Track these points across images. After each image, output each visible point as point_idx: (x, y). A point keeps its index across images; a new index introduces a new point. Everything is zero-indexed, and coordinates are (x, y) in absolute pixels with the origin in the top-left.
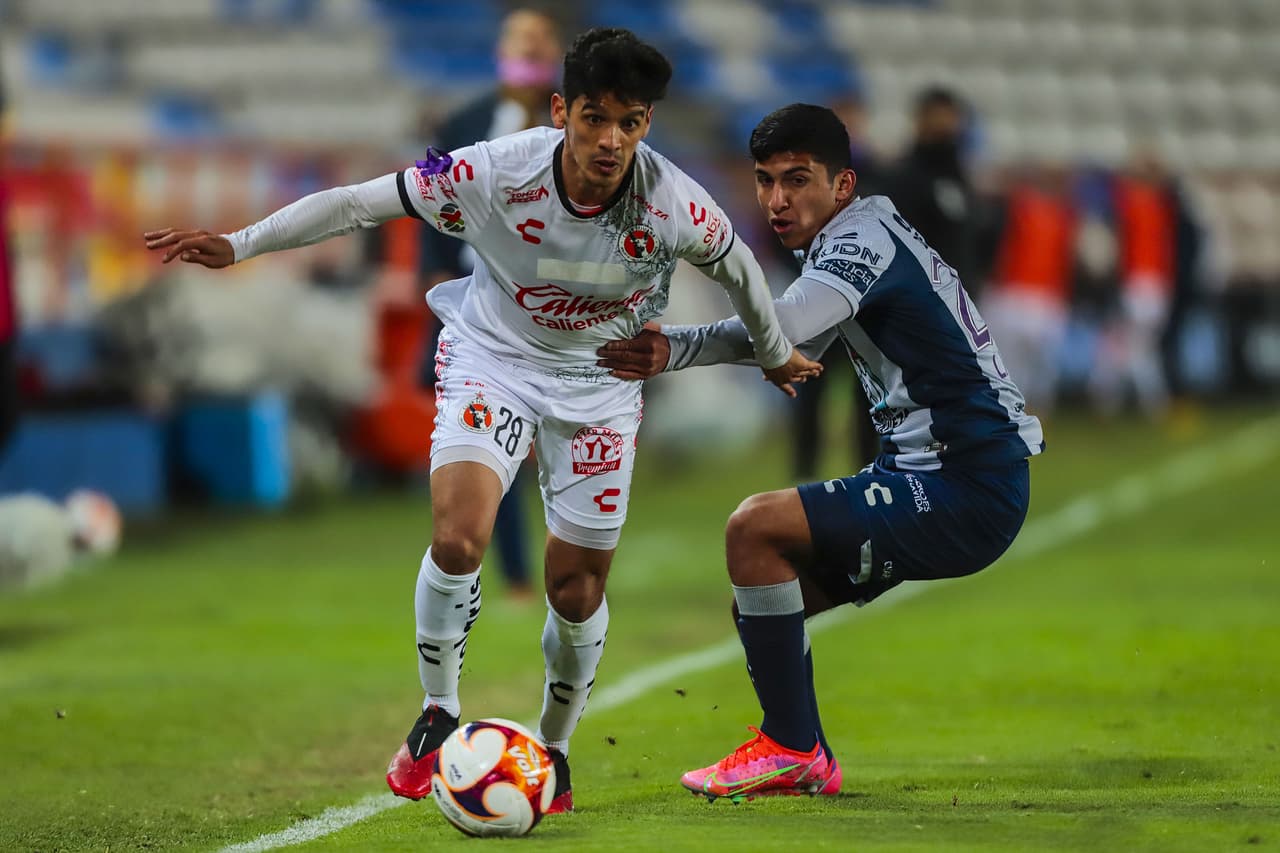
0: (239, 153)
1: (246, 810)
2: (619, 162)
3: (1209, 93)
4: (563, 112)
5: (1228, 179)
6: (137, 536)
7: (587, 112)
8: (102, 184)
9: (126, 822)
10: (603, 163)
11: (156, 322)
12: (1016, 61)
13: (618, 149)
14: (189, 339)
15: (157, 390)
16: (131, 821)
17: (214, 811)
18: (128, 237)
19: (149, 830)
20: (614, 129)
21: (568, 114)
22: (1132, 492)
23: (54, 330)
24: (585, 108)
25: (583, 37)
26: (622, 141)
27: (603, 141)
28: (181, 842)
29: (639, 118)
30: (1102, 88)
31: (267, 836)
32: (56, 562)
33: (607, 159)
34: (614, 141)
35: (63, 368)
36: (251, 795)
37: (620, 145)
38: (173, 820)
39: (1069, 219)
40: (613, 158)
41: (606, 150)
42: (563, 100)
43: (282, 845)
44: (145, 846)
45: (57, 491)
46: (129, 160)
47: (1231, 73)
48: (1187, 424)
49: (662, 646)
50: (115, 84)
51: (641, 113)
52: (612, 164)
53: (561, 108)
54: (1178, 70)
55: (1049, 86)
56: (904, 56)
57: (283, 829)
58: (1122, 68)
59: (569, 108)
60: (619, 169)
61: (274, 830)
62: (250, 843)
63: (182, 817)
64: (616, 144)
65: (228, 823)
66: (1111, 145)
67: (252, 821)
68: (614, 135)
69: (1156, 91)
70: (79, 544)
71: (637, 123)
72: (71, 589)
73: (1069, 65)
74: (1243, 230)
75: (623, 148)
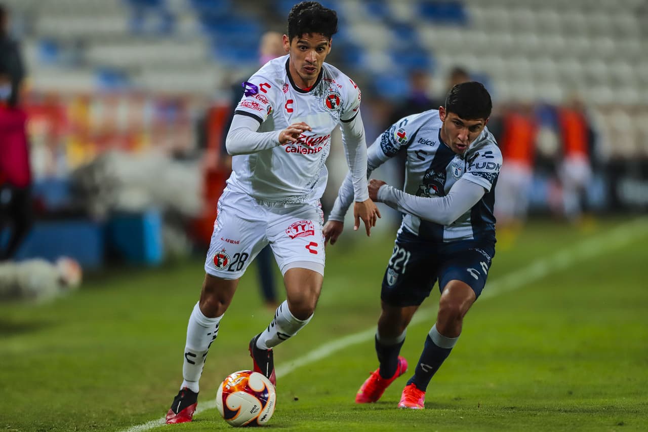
0: (138, 96)
1: (142, 409)
2: (316, 67)
3: (599, 68)
4: (288, 44)
5: (608, 109)
6: (90, 278)
7: (299, 44)
8: (73, 112)
9: (84, 415)
10: (308, 68)
11: (98, 177)
12: (507, 53)
13: (315, 61)
14: (113, 185)
15: (99, 209)
16: (87, 415)
17: (126, 410)
18: (85, 136)
19: (95, 419)
20: (313, 52)
21: (291, 45)
22: (563, 257)
23: (51, 181)
24: (298, 42)
25: (297, 6)
26: (317, 57)
27: (307, 58)
28: (111, 425)
29: (324, 46)
30: (548, 66)
31: (152, 422)
32: (51, 291)
33: (309, 66)
34: (313, 58)
35: (55, 199)
36: (144, 402)
37: (316, 60)
38: (107, 414)
39: (533, 128)
40: (312, 66)
41: (309, 62)
42: (288, 38)
43: (159, 426)
44: (93, 426)
45: (51, 257)
46: (86, 100)
47: (610, 59)
48: (589, 227)
49: (339, 332)
50: (79, 64)
51: (326, 44)
52: (313, 69)
53: (287, 42)
54: (585, 57)
55: (523, 65)
56: (454, 51)
57: (159, 418)
58: (558, 56)
59: (291, 42)
60: (316, 71)
61: (155, 419)
62: (143, 425)
63: (110, 412)
64: (314, 59)
65: (133, 416)
66: (554, 94)
67: (144, 414)
68: (313, 55)
69: (574, 67)
70: (62, 282)
71: (324, 48)
72: (58, 304)
73: (533, 55)
74: (615, 133)
75: (318, 61)
